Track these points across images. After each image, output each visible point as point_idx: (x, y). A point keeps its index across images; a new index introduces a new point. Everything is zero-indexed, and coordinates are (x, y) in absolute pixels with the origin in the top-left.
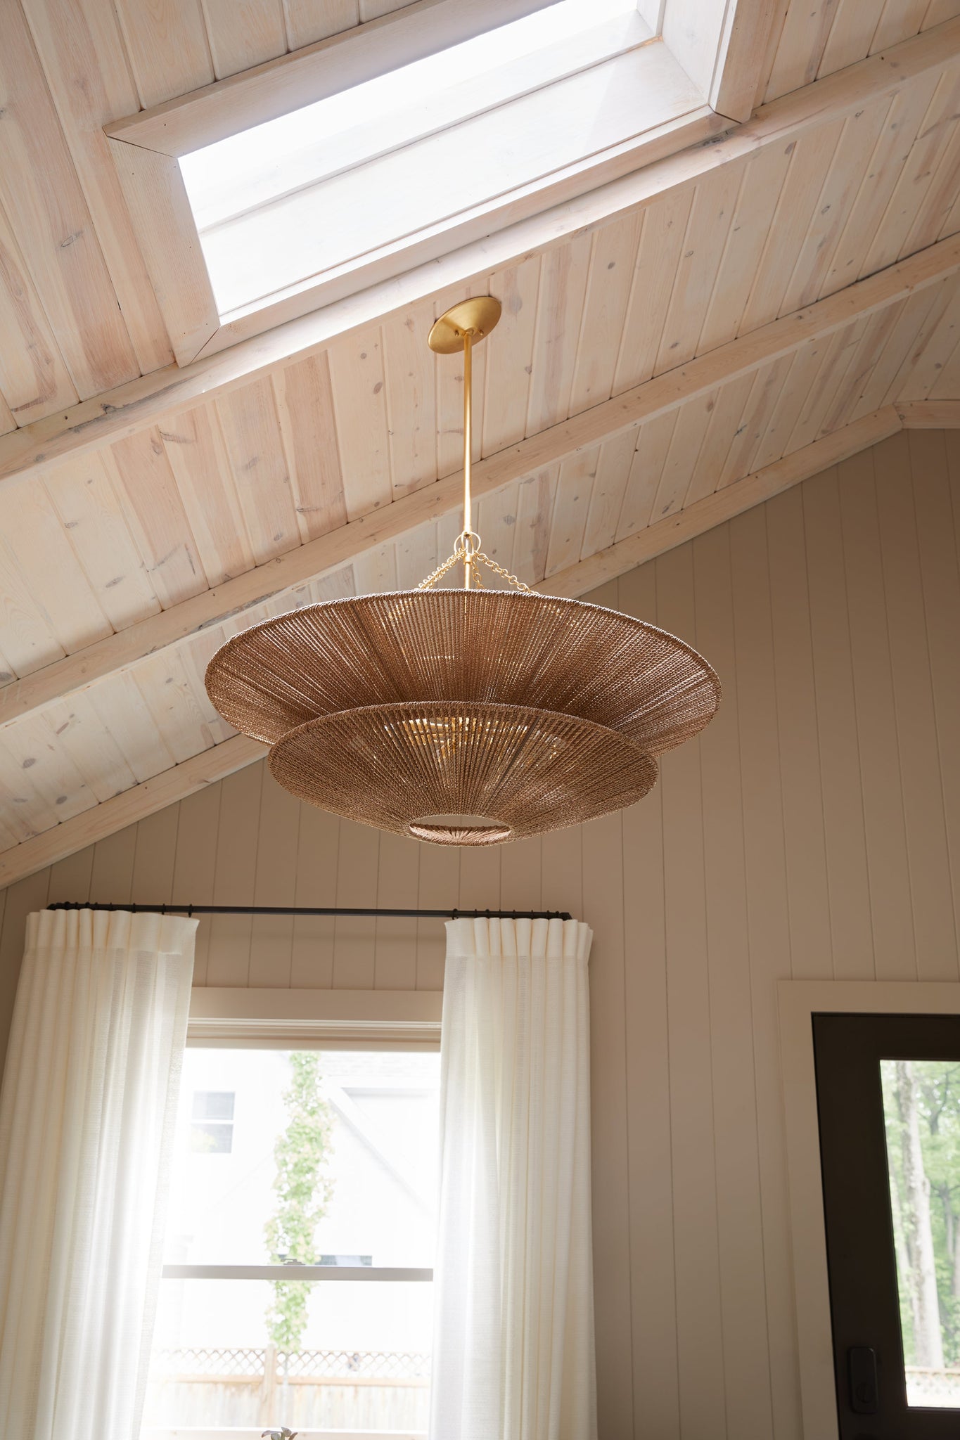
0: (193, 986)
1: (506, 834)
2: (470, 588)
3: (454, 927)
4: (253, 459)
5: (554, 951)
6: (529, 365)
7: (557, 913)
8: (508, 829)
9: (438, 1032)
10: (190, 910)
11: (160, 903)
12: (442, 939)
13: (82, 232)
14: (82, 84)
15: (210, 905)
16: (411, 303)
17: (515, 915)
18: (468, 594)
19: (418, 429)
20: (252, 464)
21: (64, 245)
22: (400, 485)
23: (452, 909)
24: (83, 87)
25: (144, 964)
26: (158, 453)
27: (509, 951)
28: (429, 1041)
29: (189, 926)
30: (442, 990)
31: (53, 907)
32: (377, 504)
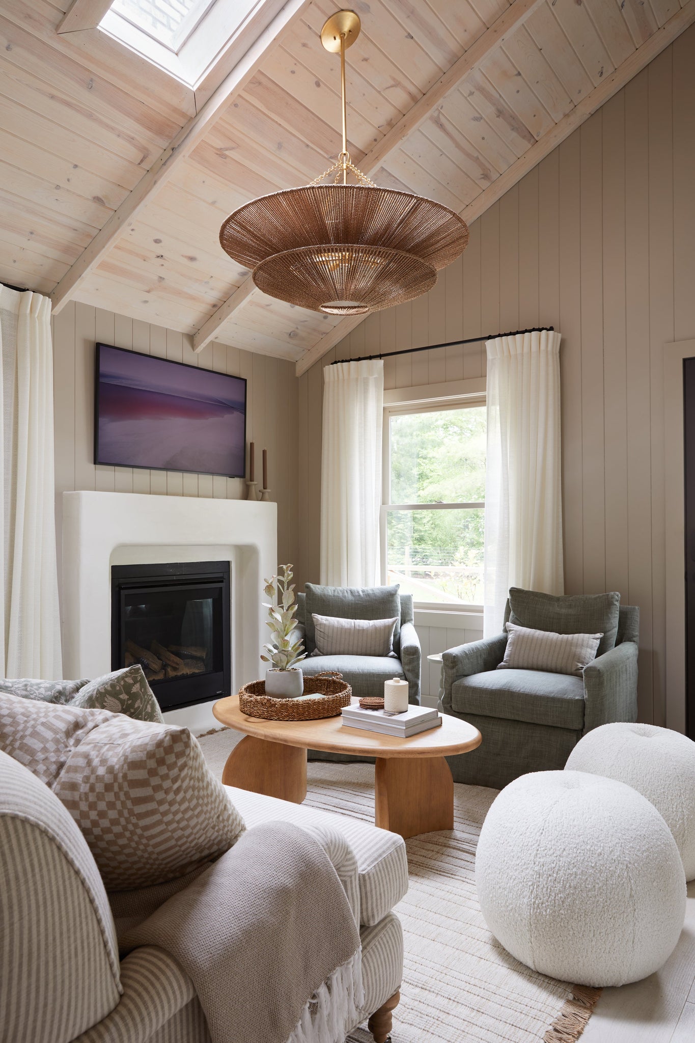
0: (385, 390)
1: (367, 309)
2: (346, 184)
3: (488, 343)
4: (279, 144)
5: (534, 348)
6: (406, 34)
7: (534, 328)
8: (366, 307)
9: (485, 397)
10: (380, 356)
11: (368, 355)
12: (484, 352)
13: (92, 79)
14: (29, 17)
15: (395, 351)
16: (275, 39)
17: (514, 334)
18: (346, 187)
19: (364, 95)
20: (280, 146)
21: (90, 88)
22: (381, 126)
23: (488, 336)
24: (30, 18)
25: (366, 382)
26: (225, 158)
27: (512, 353)
28: (481, 402)
29: (380, 363)
30: (486, 376)
31: (332, 364)
32: (375, 140)
